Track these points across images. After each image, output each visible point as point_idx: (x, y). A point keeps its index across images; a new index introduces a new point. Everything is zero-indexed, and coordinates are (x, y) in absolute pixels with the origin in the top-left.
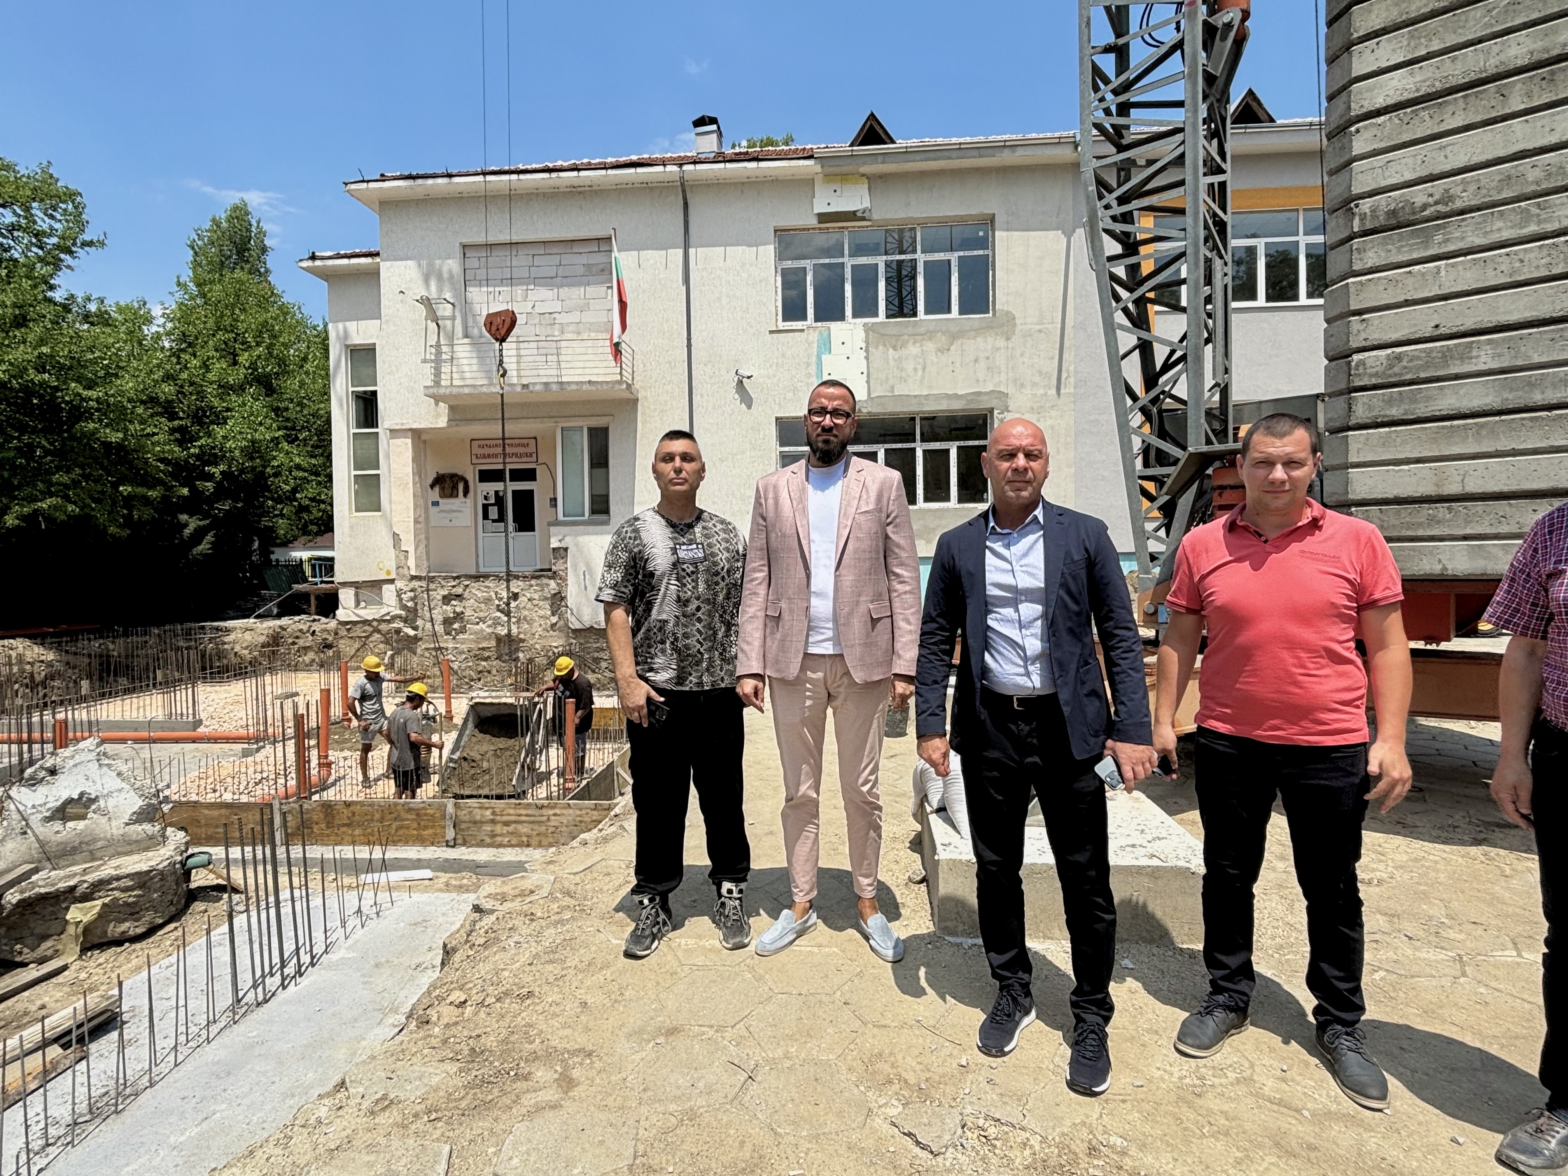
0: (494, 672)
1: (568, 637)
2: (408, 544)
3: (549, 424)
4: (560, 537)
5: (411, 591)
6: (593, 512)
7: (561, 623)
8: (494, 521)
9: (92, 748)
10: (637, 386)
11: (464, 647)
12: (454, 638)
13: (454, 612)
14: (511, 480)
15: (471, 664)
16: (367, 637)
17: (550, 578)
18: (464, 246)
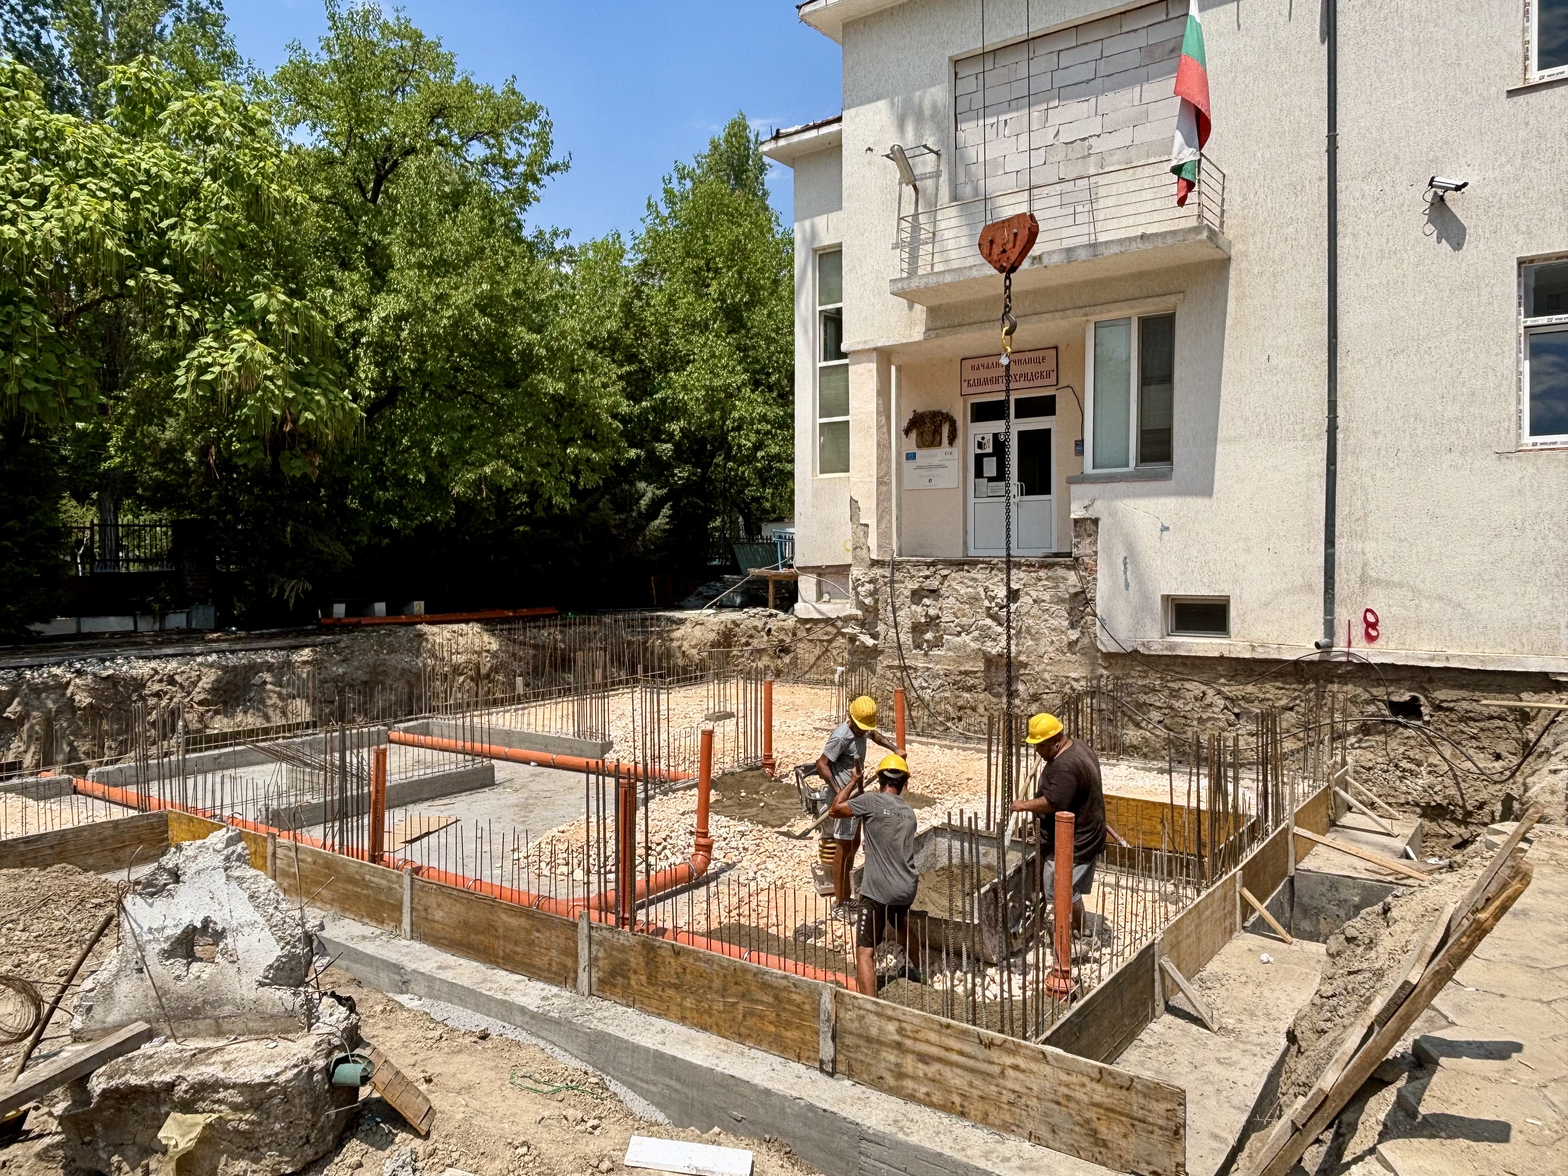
0: (981, 710)
1: (1093, 664)
2: (869, 517)
3: (1075, 319)
4: (1087, 502)
5: (870, 582)
6: (1145, 457)
7: (1086, 641)
8: (991, 479)
9: (220, 846)
10: (1230, 233)
11: (939, 668)
12: (926, 654)
13: (927, 615)
14: (1017, 417)
15: (948, 694)
16: (830, 641)
17: (1068, 568)
18: (956, 62)
